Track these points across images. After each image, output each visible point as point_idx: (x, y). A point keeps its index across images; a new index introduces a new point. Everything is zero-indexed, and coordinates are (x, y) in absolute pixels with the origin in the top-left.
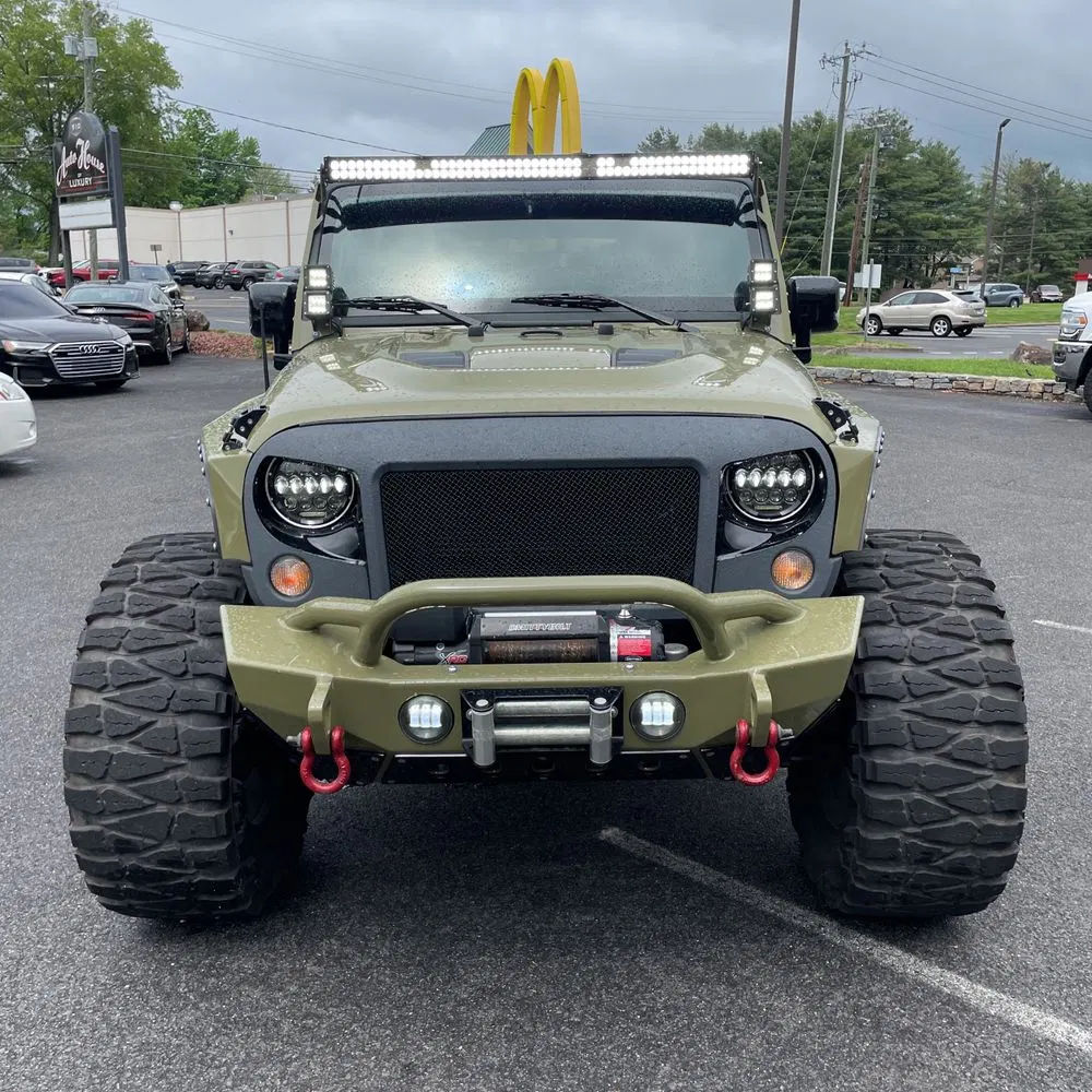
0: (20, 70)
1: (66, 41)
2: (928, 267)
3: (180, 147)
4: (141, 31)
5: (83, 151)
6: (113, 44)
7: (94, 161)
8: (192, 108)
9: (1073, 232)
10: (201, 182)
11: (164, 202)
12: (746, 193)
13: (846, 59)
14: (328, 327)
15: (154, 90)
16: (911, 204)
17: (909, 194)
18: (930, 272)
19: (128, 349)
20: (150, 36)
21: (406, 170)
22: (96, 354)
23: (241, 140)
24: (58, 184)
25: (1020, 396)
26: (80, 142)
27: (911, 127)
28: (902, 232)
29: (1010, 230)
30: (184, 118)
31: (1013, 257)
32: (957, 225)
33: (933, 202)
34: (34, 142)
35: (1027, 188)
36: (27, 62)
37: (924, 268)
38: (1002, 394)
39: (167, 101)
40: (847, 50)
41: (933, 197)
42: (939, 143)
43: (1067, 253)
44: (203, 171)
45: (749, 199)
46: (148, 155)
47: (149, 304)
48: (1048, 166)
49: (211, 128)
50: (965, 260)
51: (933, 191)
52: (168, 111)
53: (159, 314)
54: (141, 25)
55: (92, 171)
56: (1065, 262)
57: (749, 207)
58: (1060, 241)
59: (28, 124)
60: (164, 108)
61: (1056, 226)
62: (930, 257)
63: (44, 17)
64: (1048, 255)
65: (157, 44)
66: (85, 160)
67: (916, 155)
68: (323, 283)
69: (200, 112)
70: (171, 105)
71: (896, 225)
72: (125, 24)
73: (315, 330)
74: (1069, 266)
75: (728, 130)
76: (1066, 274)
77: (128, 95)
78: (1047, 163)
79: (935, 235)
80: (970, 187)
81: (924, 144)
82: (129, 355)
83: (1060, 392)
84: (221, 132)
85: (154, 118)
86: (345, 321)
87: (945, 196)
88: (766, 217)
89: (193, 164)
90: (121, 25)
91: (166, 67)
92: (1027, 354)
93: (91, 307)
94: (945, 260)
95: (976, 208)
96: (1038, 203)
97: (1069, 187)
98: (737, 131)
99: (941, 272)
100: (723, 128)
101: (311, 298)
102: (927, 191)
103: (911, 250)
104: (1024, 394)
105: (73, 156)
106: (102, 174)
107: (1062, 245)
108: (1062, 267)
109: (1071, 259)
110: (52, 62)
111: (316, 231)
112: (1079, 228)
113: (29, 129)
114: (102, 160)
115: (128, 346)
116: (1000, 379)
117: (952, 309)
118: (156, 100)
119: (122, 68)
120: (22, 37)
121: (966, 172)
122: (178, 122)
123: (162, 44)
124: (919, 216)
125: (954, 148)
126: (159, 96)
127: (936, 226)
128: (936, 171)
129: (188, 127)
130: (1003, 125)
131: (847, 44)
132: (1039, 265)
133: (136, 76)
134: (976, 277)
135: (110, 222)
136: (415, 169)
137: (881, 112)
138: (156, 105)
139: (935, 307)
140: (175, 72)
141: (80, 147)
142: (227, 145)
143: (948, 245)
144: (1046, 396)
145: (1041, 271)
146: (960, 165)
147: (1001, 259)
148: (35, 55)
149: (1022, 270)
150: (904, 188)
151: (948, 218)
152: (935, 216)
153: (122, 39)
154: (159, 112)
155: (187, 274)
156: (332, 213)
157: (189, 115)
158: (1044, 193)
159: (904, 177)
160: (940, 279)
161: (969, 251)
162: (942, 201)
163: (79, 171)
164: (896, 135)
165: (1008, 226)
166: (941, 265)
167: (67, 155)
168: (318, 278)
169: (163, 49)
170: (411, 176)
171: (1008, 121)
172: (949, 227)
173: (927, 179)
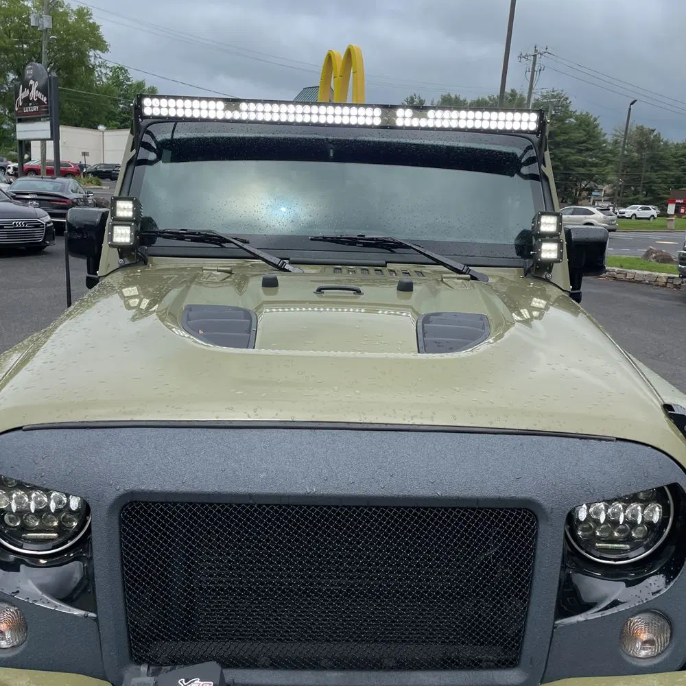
0: (5, 35)
1: (32, 18)
2: (576, 190)
3: (107, 90)
4: (85, 15)
5: (34, 89)
6: (66, 22)
7: (40, 95)
8: (116, 65)
9: (667, 173)
10: (120, 114)
11: (95, 125)
12: (529, 148)
13: (535, 56)
14: (134, 255)
15: (91, 53)
16: (568, 150)
17: (567, 143)
18: (578, 193)
19: (48, 225)
20: (90, 18)
21: (216, 111)
22: (24, 228)
23: (146, 88)
24: (17, 109)
25: (651, 284)
26: (31, 82)
27: (570, 102)
28: (562, 168)
29: (628, 170)
30: (111, 71)
31: (629, 187)
32: (595, 165)
33: (582, 150)
34: (12, 82)
35: (640, 144)
36: (10, 30)
37: (574, 191)
38: (639, 282)
39: (100, 60)
40: (536, 51)
41: (582, 147)
42: (587, 113)
43: (663, 186)
44: (121, 106)
45: (532, 153)
46: (85, 94)
47: (68, 193)
48: (653, 131)
49: (128, 79)
50: (600, 187)
51: (582, 143)
52: (100, 66)
53: (75, 201)
54: (85, 11)
55: (39, 102)
56: (661, 192)
57: (531, 161)
58: (658, 178)
59: (9, 70)
60: (98, 64)
61: (658, 168)
62: (578, 184)
63: (22, 2)
64: (651, 186)
65: (94, 23)
66: (35, 94)
67: (572, 120)
68: (130, 214)
69: (121, 69)
70: (103, 63)
71: (559, 163)
72: (75, 9)
73: (121, 257)
74: (664, 193)
75: (456, 98)
76: (662, 199)
77: (74, 55)
78: (653, 128)
79: (582, 170)
80: (605, 142)
81: (578, 113)
82: (48, 229)
83: (678, 283)
84: (134, 82)
85: (91, 70)
86: (151, 250)
87: (591, 146)
88: (548, 171)
89: (116, 102)
90: (72, 10)
91: (100, 38)
92: (654, 255)
93: (27, 194)
94: (587, 186)
95: (609, 155)
96: (646, 154)
97: (666, 143)
98: (462, 99)
99: (585, 194)
100: (453, 96)
101: (116, 228)
102: (578, 143)
103: (567, 179)
104: (654, 283)
105: (27, 92)
106: (45, 104)
107: (660, 180)
108: (659, 195)
109: (665, 189)
110: (26, 31)
111: (129, 163)
112: (671, 171)
113: (9, 74)
114: (46, 95)
115: (49, 223)
116: (638, 272)
117: (596, 219)
118: (92, 59)
119: (71, 37)
120: (8, 14)
121: (603, 132)
122: (106, 74)
123: (98, 23)
124: (573, 158)
125: (597, 117)
126: (94, 57)
127: (583, 165)
128: (584, 130)
129: (112, 78)
130: (632, 104)
131: (535, 47)
132: (645, 193)
133: (80, 43)
134: (607, 198)
135: (49, 137)
136: (224, 110)
137: (553, 91)
138: (92, 62)
139: (586, 218)
140: (105, 42)
141: (31, 85)
142: (137, 90)
143: (590, 177)
144: (668, 285)
145: (646, 196)
146: (599, 128)
147: (622, 187)
148: (15, 26)
149: (635, 195)
150: (565, 140)
151: (590, 160)
152: (583, 159)
153: (72, 19)
154: (94, 67)
155: (106, 172)
156: (147, 146)
157: (114, 70)
158: (651, 147)
159: (564, 133)
160: (584, 198)
161: (604, 181)
162: (588, 150)
163: (30, 101)
164: (562, 106)
165: (628, 167)
166: (584, 189)
167: (23, 91)
168: (125, 209)
169: (98, 26)
170: (220, 116)
171: (635, 101)
172: (591, 166)
173: (579, 135)
